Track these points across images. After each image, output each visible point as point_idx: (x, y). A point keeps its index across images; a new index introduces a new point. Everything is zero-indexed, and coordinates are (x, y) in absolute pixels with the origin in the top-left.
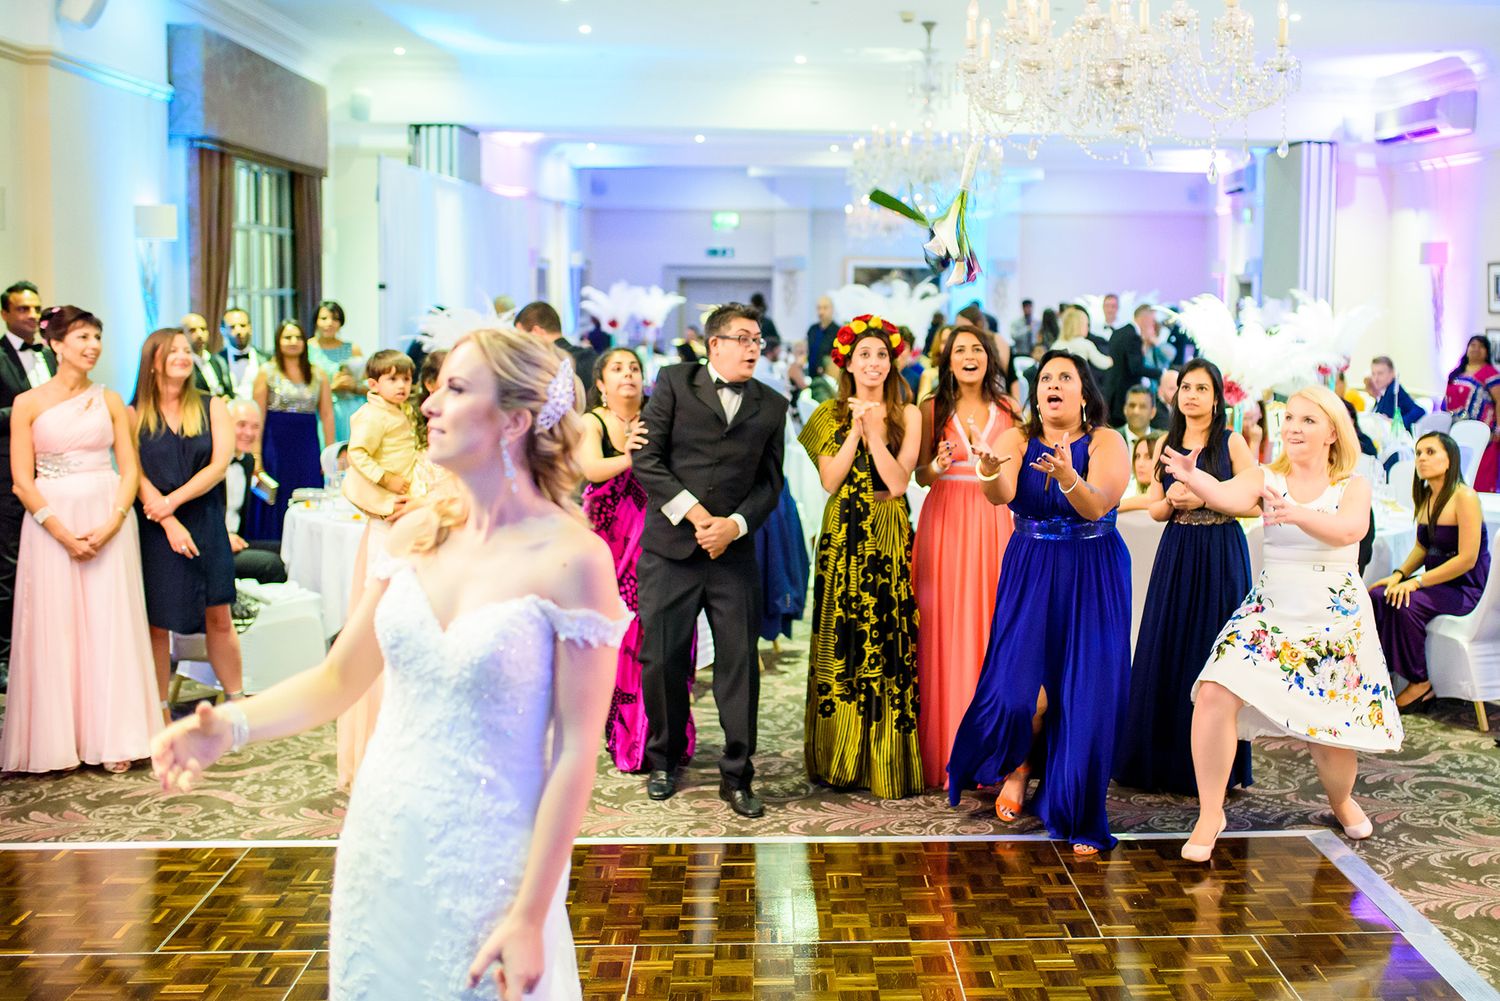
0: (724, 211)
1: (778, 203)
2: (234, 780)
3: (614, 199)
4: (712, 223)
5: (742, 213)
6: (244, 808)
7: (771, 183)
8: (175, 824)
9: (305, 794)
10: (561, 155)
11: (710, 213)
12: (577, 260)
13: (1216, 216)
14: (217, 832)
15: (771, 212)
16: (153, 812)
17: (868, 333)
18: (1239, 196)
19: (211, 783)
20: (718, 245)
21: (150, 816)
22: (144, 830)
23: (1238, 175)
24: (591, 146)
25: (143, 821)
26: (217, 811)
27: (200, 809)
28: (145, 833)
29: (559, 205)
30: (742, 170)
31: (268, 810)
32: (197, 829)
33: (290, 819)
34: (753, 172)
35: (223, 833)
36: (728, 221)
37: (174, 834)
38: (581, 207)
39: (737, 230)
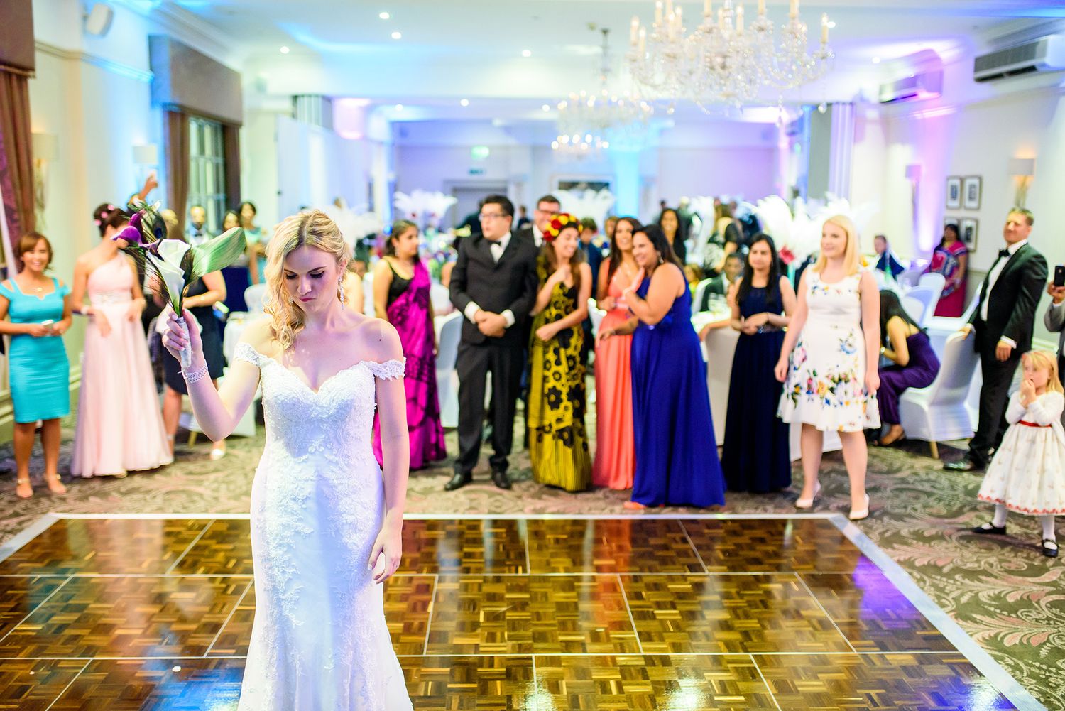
0: (478, 146)
1: (511, 141)
3: (413, 140)
4: (471, 154)
5: (490, 148)
6: (210, 497)
7: (508, 130)
8: (172, 504)
10: (381, 113)
11: (469, 148)
12: (392, 177)
13: (779, 148)
14: (196, 510)
15: (507, 148)
16: (159, 498)
18: (794, 138)
20: (475, 167)
21: (157, 500)
22: (155, 508)
23: (793, 123)
24: (400, 107)
25: (153, 503)
26: (194, 498)
27: (185, 496)
28: (155, 510)
29: (381, 143)
30: (488, 122)
31: (224, 497)
34: (498, 122)
35: (199, 511)
36: (481, 152)
38: (393, 145)
39: (488, 158)
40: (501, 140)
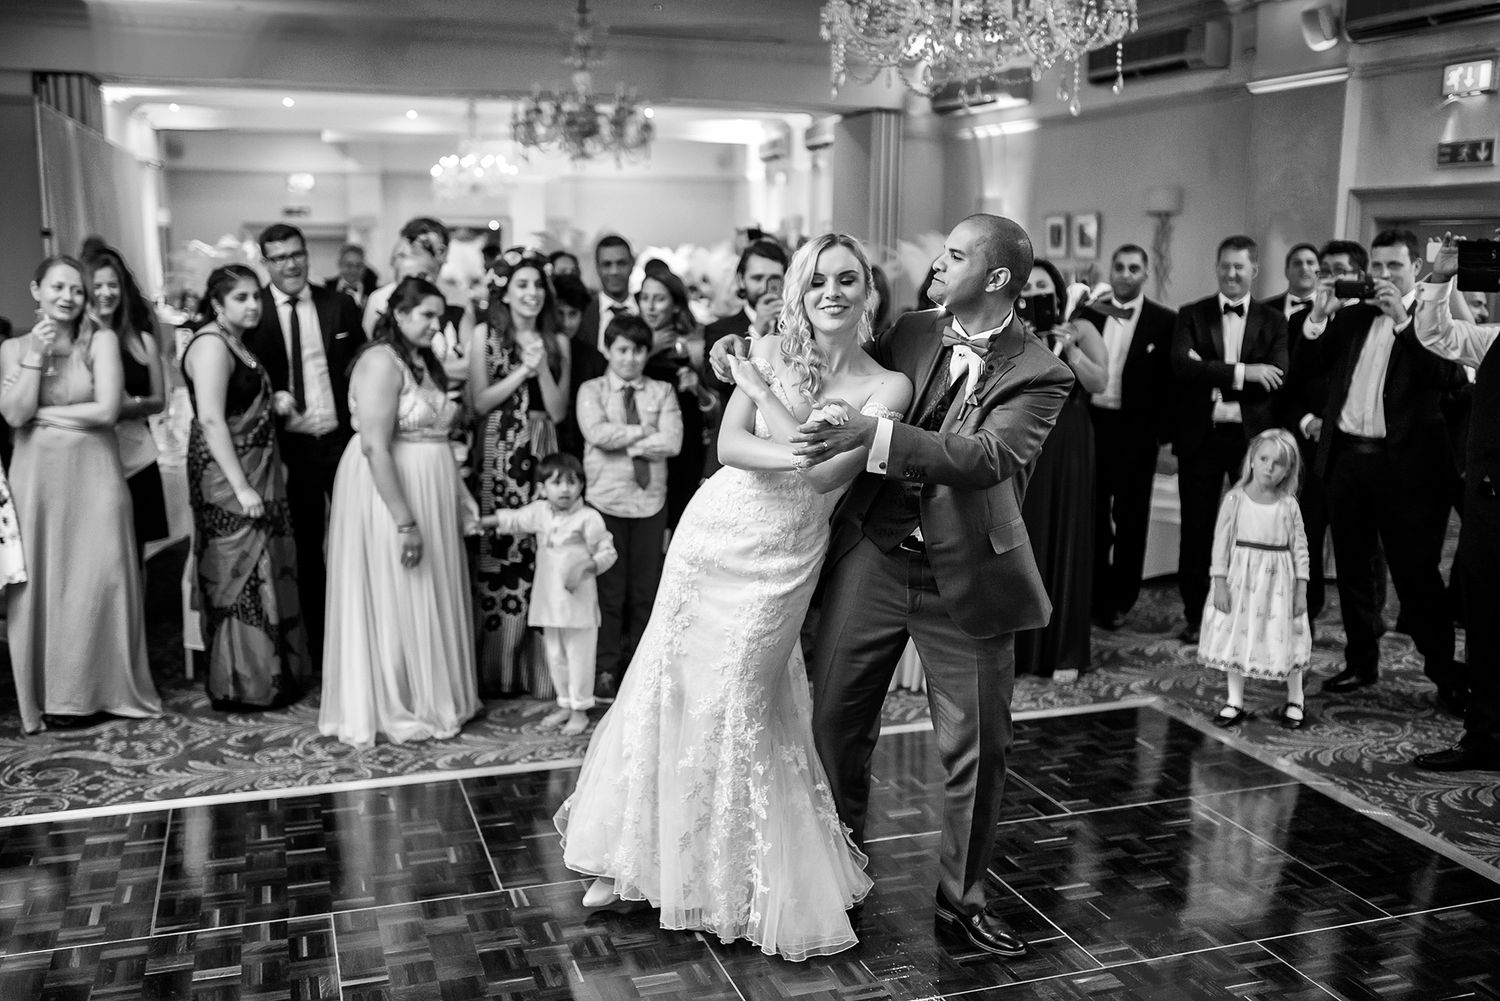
0: (298, 172)
1: (350, 165)
2: (92, 738)
3: (191, 160)
4: (287, 184)
5: (316, 175)
6: (126, 768)
7: (342, 147)
8: (59, 791)
9: (181, 746)
10: (143, 115)
11: (286, 175)
12: (164, 217)
13: (745, 180)
14: (116, 795)
15: (344, 176)
16: (25, 780)
17: (524, 263)
18: (775, 164)
19: (67, 744)
20: (294, 205)
21: (24, 784)
22: (29, 801)
23: (774, 144)
24: (174, 107)
25: (20, 791)
26: (98, 773)
27: (77, 773)
28: (31, 805)
29: (145, 164)
30: (316, 135)
31: (154, 766)
32: (90, 795)
33: (184, 774)
34: (328, 136)
35: (122, 796)
36: (303, 182)
37: (67, 803)
38: (161, 167)
39: (313, 190)
40: (333, 163)
